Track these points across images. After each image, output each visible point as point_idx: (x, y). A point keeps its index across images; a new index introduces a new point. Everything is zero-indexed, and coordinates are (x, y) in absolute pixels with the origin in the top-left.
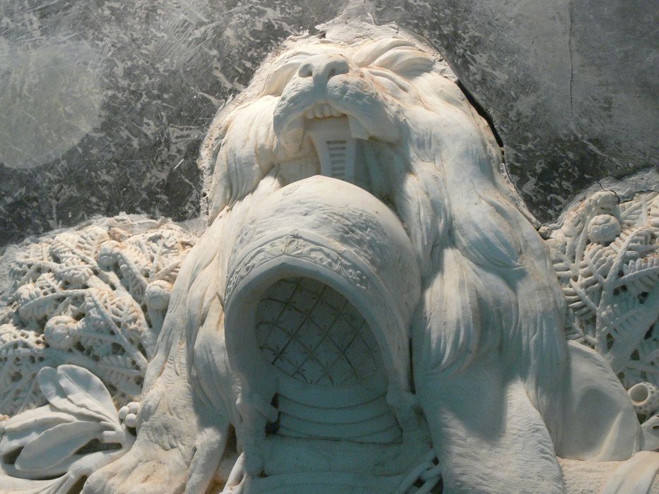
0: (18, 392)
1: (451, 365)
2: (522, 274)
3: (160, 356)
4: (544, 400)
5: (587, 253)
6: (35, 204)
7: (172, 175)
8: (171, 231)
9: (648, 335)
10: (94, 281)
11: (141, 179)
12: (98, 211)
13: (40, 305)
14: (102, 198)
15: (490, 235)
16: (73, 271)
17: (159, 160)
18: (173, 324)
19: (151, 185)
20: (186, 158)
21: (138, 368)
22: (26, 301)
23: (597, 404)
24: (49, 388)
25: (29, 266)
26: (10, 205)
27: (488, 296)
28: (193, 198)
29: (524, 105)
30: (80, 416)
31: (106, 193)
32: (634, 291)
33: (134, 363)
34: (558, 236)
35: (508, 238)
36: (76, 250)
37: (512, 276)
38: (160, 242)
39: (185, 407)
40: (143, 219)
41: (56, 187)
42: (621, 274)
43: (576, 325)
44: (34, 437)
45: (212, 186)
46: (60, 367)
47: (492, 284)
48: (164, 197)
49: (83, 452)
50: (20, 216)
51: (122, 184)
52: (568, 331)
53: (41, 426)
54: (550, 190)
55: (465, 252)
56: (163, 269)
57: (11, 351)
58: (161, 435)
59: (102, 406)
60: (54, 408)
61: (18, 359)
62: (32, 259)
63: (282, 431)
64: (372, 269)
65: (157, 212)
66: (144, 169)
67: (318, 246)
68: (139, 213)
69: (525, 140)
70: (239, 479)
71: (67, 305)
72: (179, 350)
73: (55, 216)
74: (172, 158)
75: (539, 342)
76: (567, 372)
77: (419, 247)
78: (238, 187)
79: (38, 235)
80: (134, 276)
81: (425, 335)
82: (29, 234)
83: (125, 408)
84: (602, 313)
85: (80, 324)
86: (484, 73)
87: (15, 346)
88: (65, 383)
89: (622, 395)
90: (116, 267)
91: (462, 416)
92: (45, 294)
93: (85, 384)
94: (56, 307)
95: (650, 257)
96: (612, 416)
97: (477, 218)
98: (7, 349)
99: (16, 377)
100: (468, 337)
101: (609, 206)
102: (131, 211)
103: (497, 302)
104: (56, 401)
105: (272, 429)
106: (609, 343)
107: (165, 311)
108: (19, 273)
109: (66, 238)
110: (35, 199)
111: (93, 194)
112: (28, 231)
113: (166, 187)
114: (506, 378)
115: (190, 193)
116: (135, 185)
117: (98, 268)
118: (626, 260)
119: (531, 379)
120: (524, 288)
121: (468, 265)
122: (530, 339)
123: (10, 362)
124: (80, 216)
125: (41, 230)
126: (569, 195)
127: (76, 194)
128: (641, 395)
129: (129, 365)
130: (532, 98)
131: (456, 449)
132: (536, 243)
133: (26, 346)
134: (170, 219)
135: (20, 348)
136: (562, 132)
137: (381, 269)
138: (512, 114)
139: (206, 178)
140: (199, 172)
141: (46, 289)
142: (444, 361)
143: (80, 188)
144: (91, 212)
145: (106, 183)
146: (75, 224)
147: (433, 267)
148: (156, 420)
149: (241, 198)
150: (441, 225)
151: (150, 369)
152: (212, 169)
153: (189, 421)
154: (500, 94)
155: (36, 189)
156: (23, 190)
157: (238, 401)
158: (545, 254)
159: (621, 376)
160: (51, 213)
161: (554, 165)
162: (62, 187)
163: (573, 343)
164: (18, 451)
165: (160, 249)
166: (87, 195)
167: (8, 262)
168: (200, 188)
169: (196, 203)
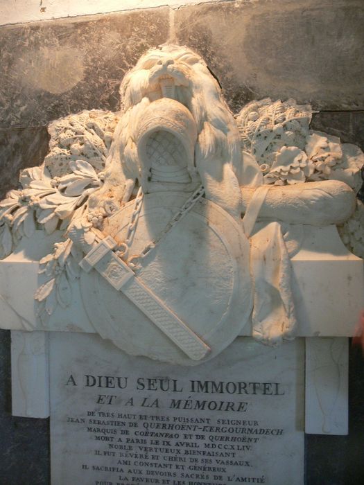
0: (62, 169)
1: (207, 158)
2: (229, 130)
3: (110, 157)
4: (235, 169)
5: (249, 124)
6: (62, 106)
7: (110, 96)
8: (111, 115)
9: (266, 149)
10: (86, 132)
11: (100, 97)
12: (85, 108)
13: (67, 140)
14: (86, 104)
15: (219, 117)
16: (78, 129)
17: (105, 91)
18: (115, 146)
19: (103, 99)
20: (115, 90)
21: (103, 161)
23: (251, 171)
24: (73, 168)
25: (62, 127)
26: (53, 106)
27: (218, 137)
28: (118, 104)
29: (229, 75)
30: (85, 176)
31: (87, 102)
32: (263, 136)
33: (101, 159)
34: (239, 118)
35: (224, 118)
36: (78, 122)
37: (225, 131)
38: (108, 119)
40: (101, 111)
41: (69, 100)
42: (259, 130)
43: (245, 146)
44: (70, 184)
45: (125, 100)
46: (77, 161)
47: (219, 133)
48: (108, 104)
49: (86, 188)
50: (57, 110)
51: (93, 99)
52: (242, 148)
53: (73, 180)
54: (237, 103)
55: (211, 123)
57: (59, 156)
58: (113, 182)
59: (92, 173)
60: (76, 174)
61: (61, 159)
62: (63, 125)
63: (152, 180)
64: (184, 128)
65: (106, 109)
66: (100, 94)
67: (169, 121)
68: (99, 109)
69: (229, 87)
70: (141, 194)
71: (77, 141)
72: (117, 154)
73: (69, 110)
74: (110, 90)
75: (234, 152)
76: (242, 160)
77: (197, 122)
78: (134, 101)
79: (64, 117)
80: (100, 131)
81: (199, 149)
83: (100, 174)
84: (253, 142)
85: (83, 146)
86: (216, 64)
87: (61, 154)
88: (79, 166)
89: (259, 168)
90: (93, 128)
91: (211, 174)
92: (69, 137)
93: (86, 166)
94: (74, 141)
95: (268, 125)
96: (256, 174)
97: (215, 112)
99: (61, 164)
100: (212, 151)
101: (255, 109)
102: (96, 108)
103: (221, 139)
104: (76, 172)
105: (149, 179)
106: (255, 151)
107: (111, 142)
108: (59, 130)
109: (74, 118)
110: (62, 104)
112: (60, 115)
113: (109, 100)
114: (223, 163)
116: (97, 99)
117: (87, 128)
118: (261, 126)
119: (231, 162)
120: (229, 134)
121: (212, 127)
122: (231, 151)
123: (59, 160)
124: (79, 110)
126: (243, 105)
127: (76, 103)
128: (264, 168)
130: (231, 73)
131: (210, 184)
132: (233, 120)
133: (64, 154)
134: (110, 111)
136: (241, 85)
137: (187, 128)
138: (225, 78)
139: (122, 97)
141: (70, 135)
142: (206, 156)
143: (78, 100)
144: (82, 109)
145: (87, 99)
146: (77, 113)
147: (202, 127)
148: (111, 177)
149: (136, 104)
150: (203, 114)
151: (107, 161)
152: (124, 94)
153: (122, 177)
154: (221, 71)
155: (62, 101)
156: (58, 101)
157: (140, 170)
158: (235, 124)
159: (258, 162)
161: (238, 95)
163: (243, 152)
164: (65, 188)
165: (108, 121)
166: (81, 103)
167: (54, 126)
168: (120, 101)
169: (119, 106)
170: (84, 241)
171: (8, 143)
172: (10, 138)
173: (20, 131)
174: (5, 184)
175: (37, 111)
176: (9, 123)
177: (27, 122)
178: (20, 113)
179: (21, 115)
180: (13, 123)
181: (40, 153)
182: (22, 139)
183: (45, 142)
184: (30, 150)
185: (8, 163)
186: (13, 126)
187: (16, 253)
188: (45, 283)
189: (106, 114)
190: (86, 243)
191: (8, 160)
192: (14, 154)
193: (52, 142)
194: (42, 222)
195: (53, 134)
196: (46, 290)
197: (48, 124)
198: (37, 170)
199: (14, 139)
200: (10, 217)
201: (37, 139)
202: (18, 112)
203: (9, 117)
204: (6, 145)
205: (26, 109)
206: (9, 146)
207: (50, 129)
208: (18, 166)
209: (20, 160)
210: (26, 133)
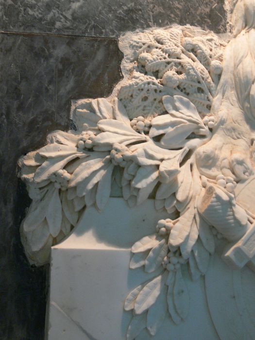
0: (145, 107)
3: (219, 96)
6: (140, 12)
7: (212, 10)
10: (183, 56)
11: (196, 9)
12: (175, 22)
13: (157, 64)
14: (176, 15)
16: (173, 50)
17: (205, 2)
18: (226, 82)
19: (201, 13)
20: (218, 3)
21: (209, 100)
22: (152, 61)
24: (168, 107)
25: (144, 44)
26: (126, 11)
28: (223, 23)
30: (189, 121)
31: (179, 13)
33: (208, 98)
36: (171, 40)
38: (213, 42)
39: (241, 120)
40: (198, 29)
41: (151, 6)
46: (175, 96)
48: (209, 21)
50: (132, 18)
51: (186, 11)
53: (173, 124)
56: (217, 55)
57: (146, 86)
58: (231, 132)
60: (172, 115)
61: (148, 90)
62: (144, 41)
65: (206, 27)
66: (197, 5)
68: (196, 26)
71: (172, 66)
73: (152, 20)
74: (211, 2)
79: (144, 28)
80: (205, 57)
82: (138, 28)
87: (149, 83)
88: (178, 104)
90: (193, 50)
92: (160, 59)
93: (187, 106)
94: (166, 66)
98: (144, 84)
102: (192, 24)
104: (174, 112)
107: (219, 76)
108: (137, 47)
109: (160, 32)
110: (140, 10)
111: (172, 13)
112: (138, 25)
113: (210, 16)
115: (221, 20)
116: (193, 12)
117: (184, 50)
123: (144, 91)
124: (166, 22)
125: (145, 26)
127: (162, 11)
129: (206, 98)
133: (154, 84)
134: (212, 32)
135: (151, 85)
139: (229, 15)
140: (225, 11)
141: (161, 57)
143: (164, 8)
144: (171, 22)
145: (178, 8)
146: (164, 26)
152: (232, 12)
155: (141, 5)
156: (133, 4)
160: (149, 19)
162: (154, 6)
164: (162, 135)
165: (214, 46)
166: (169, 13)
167: (128, 40)
168: (226, 19)
169: (224, 26)
170: (235, 219)
171: (51, 56)
172: (54, 47)
173: (72, 40)
174: (44, 120)
175: (100, 13)
176: (53, 24)
177: (83, 27)
178: (70, 12)
179: (72, 15)
180: (58, 25)
181: (106, 77)
182: (74, 52)
183: (114, 63)
184: (88, 70)
185: (51, 87)
186: (58, 30)
187: (80, 233)
188: (144, 284)
189: (206, 34)
190: (237, 222)
191: (50, 82)
192: (61, 73)
193: (126, 65)
194: (139, 186)
195: (128, 52)
196: (147, 295)
197: (118, 36)
198: (104, 103)
199: (61, 51)
200: (66, 174)
201: (100, 55)
202: (69, 9)
203: (51, 14)
204: (47, 58)
205: (81, 7)
206: (52, 60)
207: (121, 44)
208: (69, 93)
209: (71, 84)
210: (82, 44)
